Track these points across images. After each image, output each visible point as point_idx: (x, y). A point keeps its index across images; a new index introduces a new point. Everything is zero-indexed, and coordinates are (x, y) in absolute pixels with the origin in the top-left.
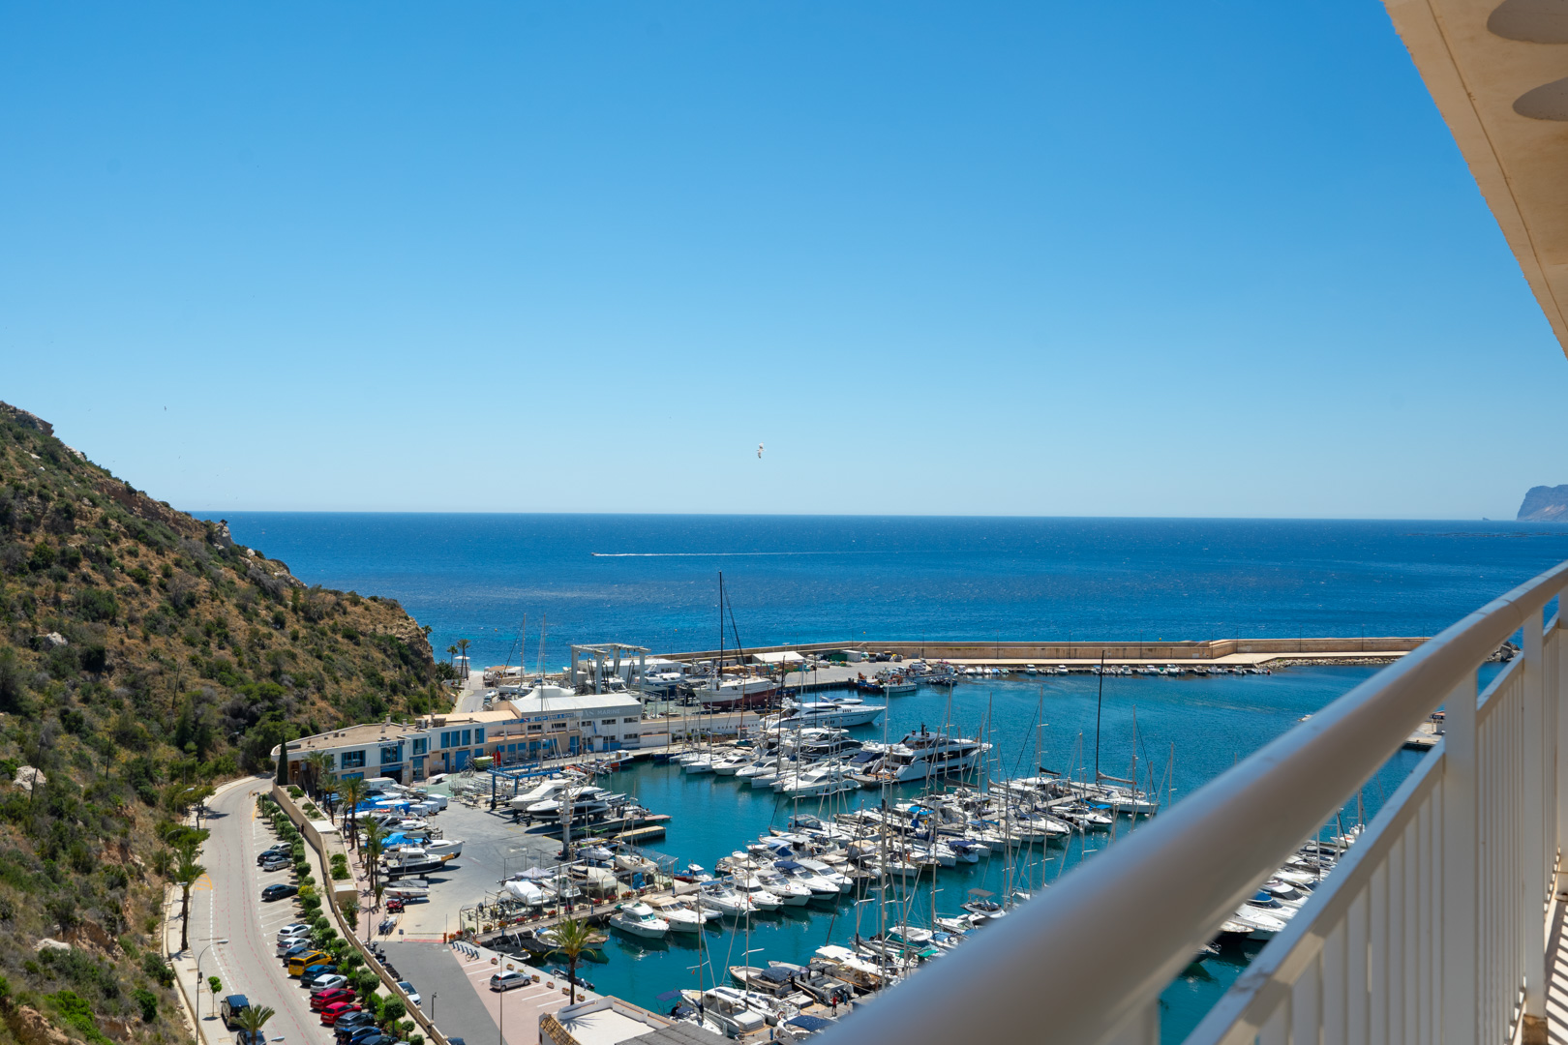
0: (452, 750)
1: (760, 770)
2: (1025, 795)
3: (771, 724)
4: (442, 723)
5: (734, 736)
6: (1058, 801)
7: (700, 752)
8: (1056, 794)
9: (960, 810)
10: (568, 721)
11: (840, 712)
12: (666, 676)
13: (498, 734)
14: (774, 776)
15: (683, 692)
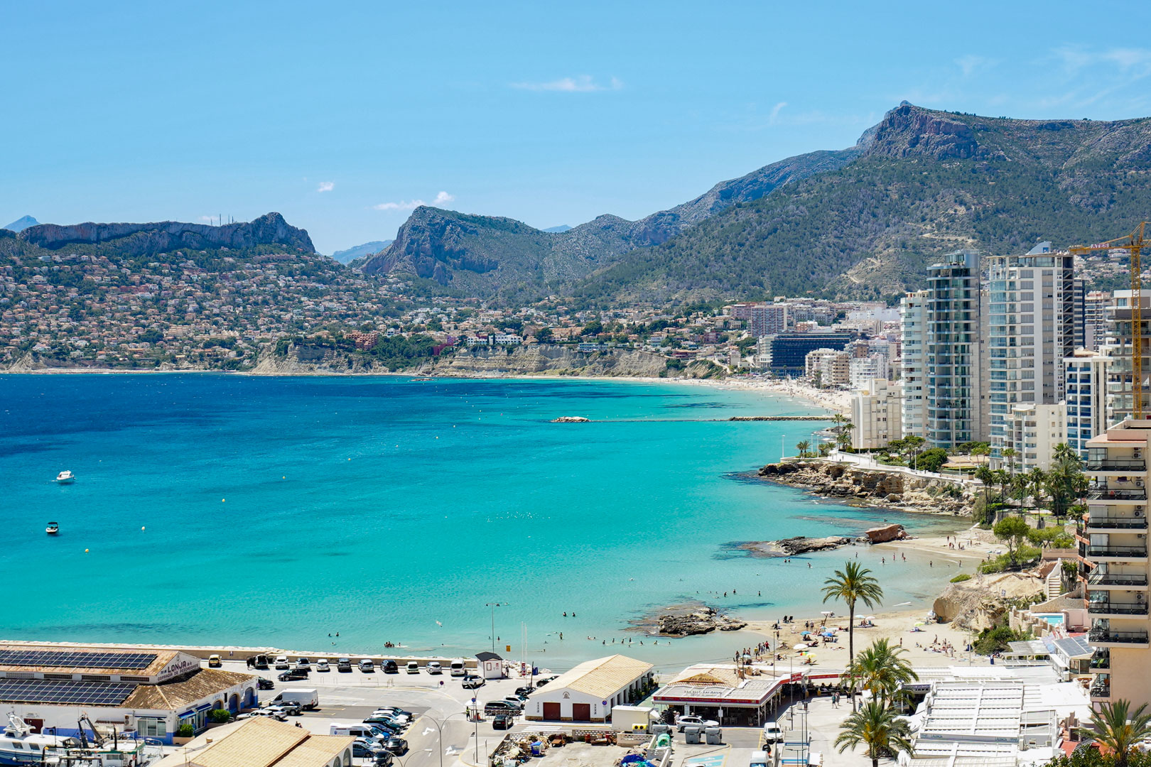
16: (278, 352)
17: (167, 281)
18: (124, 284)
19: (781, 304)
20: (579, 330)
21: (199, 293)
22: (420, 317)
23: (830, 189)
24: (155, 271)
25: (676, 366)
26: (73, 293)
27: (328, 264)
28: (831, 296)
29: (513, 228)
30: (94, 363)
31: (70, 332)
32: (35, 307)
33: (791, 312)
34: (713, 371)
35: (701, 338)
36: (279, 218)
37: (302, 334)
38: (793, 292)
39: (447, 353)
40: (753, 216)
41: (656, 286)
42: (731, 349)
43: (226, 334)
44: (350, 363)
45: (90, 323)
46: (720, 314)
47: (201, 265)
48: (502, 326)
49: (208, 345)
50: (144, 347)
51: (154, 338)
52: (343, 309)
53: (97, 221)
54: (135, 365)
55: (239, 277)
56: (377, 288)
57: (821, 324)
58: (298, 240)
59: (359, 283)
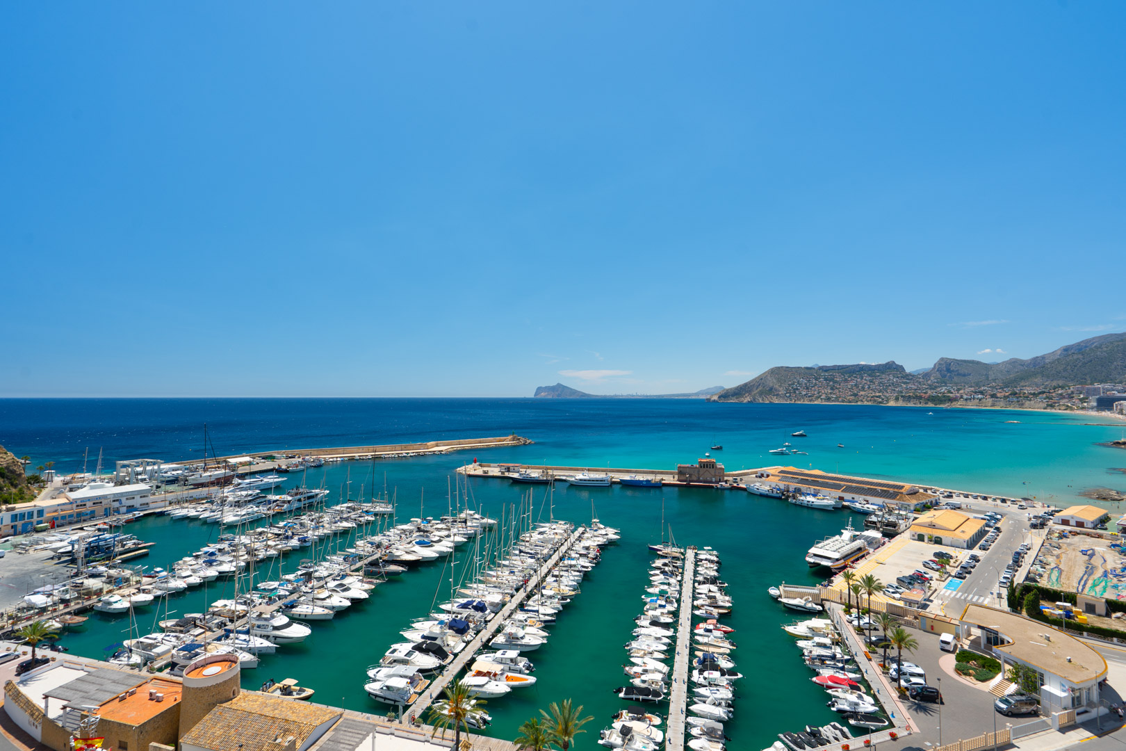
0: (19, 523)
1: (212, 514)
2: (342, 512)
3: (227, 491)
4: (13, 509)
5: (206, 498)
6: (353, 513)
7: (183, 508)
8: (354, 510)
9: (309, 522)
10: (102, 500)
11: (263, 482)
12: (173, 473)
13: (56, 511)
14: (219, 516)
15: (182, 480)
16: (896, 399)
17: (859, 380)
18: (846, 381)
19: (1096, 385)
20: (1007, 394)
21: (869, 383)
22: (943, 389)
23: (1118, 346)
24: (855, 377)
25: (1052, 406)
26: (831, 383)
27: (910, 374)
28: (1121, 382)
29: (978, 363)
30: (838, 401)
31: (831, 393)
32: (821, 387)
33: (1103, 389)
34: (1068, 408)
35: (1062, 397)
36: (894, 362)
37: (904, 394)
38: (1101, 382)
39: (955, 401)
40: (1080, 356)
41: (1038, 380)
42: (1077, 401)
43: (878, 394)
44: (920, 403)
45: (837, 391)
46: (1069, 389)
47: (869, 375)
48: (976, 393)
49: (872, 397)
50: (852, 397)
51: (855, 395)
52: (916, 387)
53: (838, 364)
54: (850, 402)
55: (881, 379)
56: (927, 381)
57: (1119, 393)
58: (901, 369)
59: (921, 380)
